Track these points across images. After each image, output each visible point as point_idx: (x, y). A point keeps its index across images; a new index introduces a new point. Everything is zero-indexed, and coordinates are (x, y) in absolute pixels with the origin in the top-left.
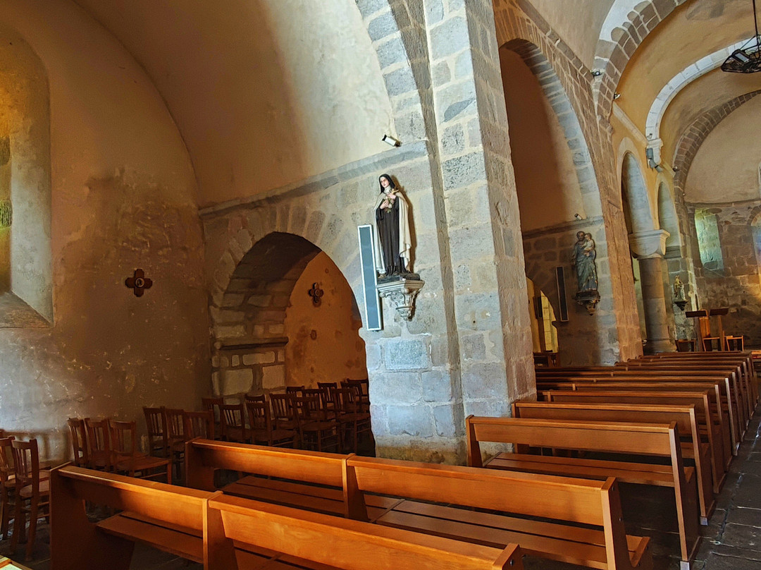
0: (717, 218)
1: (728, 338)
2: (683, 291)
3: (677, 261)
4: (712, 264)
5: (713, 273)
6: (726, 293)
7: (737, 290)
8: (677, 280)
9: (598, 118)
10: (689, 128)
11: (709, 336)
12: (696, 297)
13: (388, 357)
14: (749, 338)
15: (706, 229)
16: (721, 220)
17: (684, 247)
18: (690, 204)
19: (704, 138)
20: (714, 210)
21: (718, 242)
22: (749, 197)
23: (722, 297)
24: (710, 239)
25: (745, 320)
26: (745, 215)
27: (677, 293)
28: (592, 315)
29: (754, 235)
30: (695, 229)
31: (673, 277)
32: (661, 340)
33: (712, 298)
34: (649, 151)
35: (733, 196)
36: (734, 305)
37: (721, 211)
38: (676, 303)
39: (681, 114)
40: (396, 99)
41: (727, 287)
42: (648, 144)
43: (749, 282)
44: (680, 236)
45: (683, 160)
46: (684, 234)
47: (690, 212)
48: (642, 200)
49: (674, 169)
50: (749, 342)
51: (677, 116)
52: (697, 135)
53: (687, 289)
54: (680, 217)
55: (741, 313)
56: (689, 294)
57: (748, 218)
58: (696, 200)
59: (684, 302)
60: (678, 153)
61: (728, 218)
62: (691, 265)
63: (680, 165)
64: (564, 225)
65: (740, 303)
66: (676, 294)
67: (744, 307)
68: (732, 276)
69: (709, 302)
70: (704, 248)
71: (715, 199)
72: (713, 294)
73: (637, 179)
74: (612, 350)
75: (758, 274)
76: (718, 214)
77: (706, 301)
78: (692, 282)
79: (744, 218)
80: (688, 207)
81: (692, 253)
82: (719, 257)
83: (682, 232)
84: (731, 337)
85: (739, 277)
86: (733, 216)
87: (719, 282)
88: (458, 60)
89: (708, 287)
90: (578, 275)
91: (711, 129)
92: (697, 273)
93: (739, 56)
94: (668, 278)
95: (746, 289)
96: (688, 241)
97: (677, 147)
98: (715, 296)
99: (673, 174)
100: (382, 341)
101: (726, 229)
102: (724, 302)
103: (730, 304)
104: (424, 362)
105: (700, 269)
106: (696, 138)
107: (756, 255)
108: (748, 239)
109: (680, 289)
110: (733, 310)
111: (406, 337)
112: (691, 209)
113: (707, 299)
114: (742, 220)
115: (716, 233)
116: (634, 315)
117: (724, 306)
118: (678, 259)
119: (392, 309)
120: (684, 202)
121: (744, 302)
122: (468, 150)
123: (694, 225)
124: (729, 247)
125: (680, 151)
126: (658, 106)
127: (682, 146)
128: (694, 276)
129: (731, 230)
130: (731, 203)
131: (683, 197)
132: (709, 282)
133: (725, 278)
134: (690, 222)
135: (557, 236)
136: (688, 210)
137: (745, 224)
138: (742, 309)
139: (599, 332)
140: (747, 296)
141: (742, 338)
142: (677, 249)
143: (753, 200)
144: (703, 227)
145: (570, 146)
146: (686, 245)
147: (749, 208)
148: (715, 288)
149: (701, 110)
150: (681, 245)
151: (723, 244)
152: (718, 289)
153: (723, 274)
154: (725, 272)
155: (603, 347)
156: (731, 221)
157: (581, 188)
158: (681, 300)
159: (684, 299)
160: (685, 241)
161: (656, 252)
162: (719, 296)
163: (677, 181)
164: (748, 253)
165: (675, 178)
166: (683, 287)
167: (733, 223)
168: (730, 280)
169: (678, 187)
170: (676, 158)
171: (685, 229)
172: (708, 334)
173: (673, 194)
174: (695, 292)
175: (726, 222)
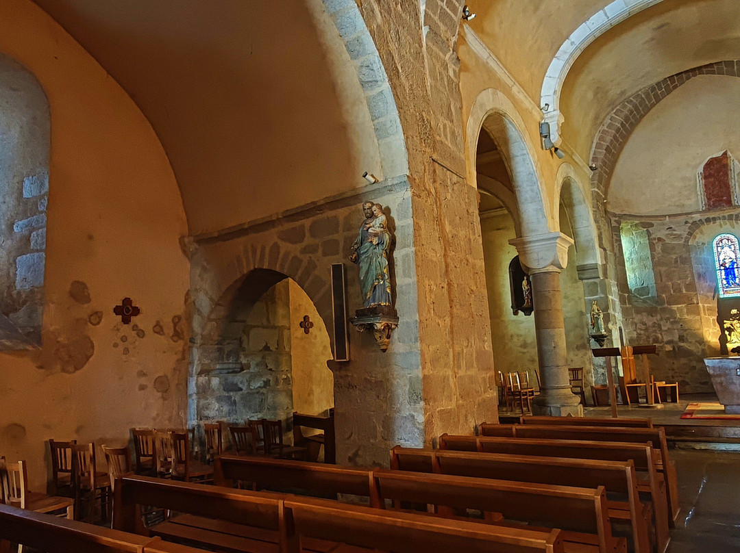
0: (649, 234)
1: (659, 384)
2: (601, 322)
3: (595, 283)
4: (643, 290)
5: (644, 301)
6: (660, 326)
7: (672, 323)
8: (595, 307)
9: (425, 30)
10: (609, 117)
11: (635, 382)
12: (620, 330)
14: (688, 384)
15: (636, 247)
16: (653, 236)
17: (605, 268)
18: (615, 215)
19: (629, 133)
20: (645, 224)
21: (649, 263)
22: (687, 210)
23: (655, 331)
24: (640, 259)
25: (683, 361)
26: (683, 231)
27: (595, 324)
28: (384, 351)
29: (693, 255)
30: (620, 246)
31: (591, 303)
32: (558, 388)
33: (642, 332)
34: (544, 127)
35: (667, 207)
36: (669, 342)
37: (652, 225)
38: (593, 337)
39: (596, 94)
41: (661, 319)
42: (542, 118)
43: (688, 313)
44: (598, 251)
45: (602, 157)
46: (605, 250)
47: (614, 224)
48: (532, 190)
49: (591, 167)
50: (688, 389)
51: (590, 95)
52: (619, 125)
53: (607, 319)
54: (599, 228)
55: (678, 352)
56: (610, 326)
57: (685, 235)
58: (622, 211)
59: (603, 336)
60: (596, 148)
61: (662, 234)
62: (615, 289)
63: (600, 163)
64: (349, 194)
65: (676, 338)
66: (593, 325)
67: (682, 344)
68: (666, 305)
69: (637, 337)
70: (634, 270)
71: (645, 211)
72: (643, 327)
73: (524, 160)
74: (413, 416)
75: (698, 303)
76: (649, 229)
77: (635, 335)
78: (614, 310)
79: (681, 235)
80: (613, 219)
81: (617, 274)
82: (651, 282)
83: (601, 246)
84: (663, 384)
85: (675, 307)
86: (667, 232)
87: (651, 312)
89: (637, 318)
90: (359, 278)
91: (638, 121)
92: (622, 300)
94: (583, 305)
95: (685, 322)
96: (611, 259)
97: (595, 141)
98: (646, 330)
99: (590, 173)
101: (659, 248)
102: (658, 338)
103: (665, 340)
105: (626, 295)
106: (618, 130)
107: (696, 281)
108: (685, 261)
109: (597, 319)
110: (669, 348)
112: (615, 221)
113: (635, 333)
114: (679, 237)
115: (648, 252)
116: (481, 354)
117: (657, 342)
118: (596, 280)
120: (606, 212)
121: (681, 338)
123: (620, 241)
124: (663, 269)
125: (598, 146)
127: (601, 139)
128: (617, 303)
129: (666, 249)
130: (665, 216)
131: (604, 204)
132: (638, 311)
133: (659, 307)
134: (615, 237)
135: (342, 213)
136: (612, 223)
137: (682, 242)
138: (679, 347)
139: (395, 382)
140: (686, 330)
141: (677, 385)
142: (595, 267)
143: (691, 213)
144: (630, 244)
145: (350, 51)
146: (607, 262)
147: (686, 222)
148: (645, 319)
149: (623, 93)
150: (600, 263)
151: (656, 265)
152: (650, 321)
153: (657, 302)
154: (658, 300)
155: (399, 411)
156: (664, 238)
157: (376, 130)
158: (599, 334)
159: (603, 332)
160: (606, 258)
161: (552, 264)
162: (651, 330)
163: (596, 182)
164: (687, 278)
165: (592, 179)
166: (602, 316)
167: (667, 241)
168: (663, 310)
169: (596, 190)
170: (594, 154)
171: (606, 244)
172: (633, 379)
173: (590, 198)
174: (619, 324)
175: (659, 239)
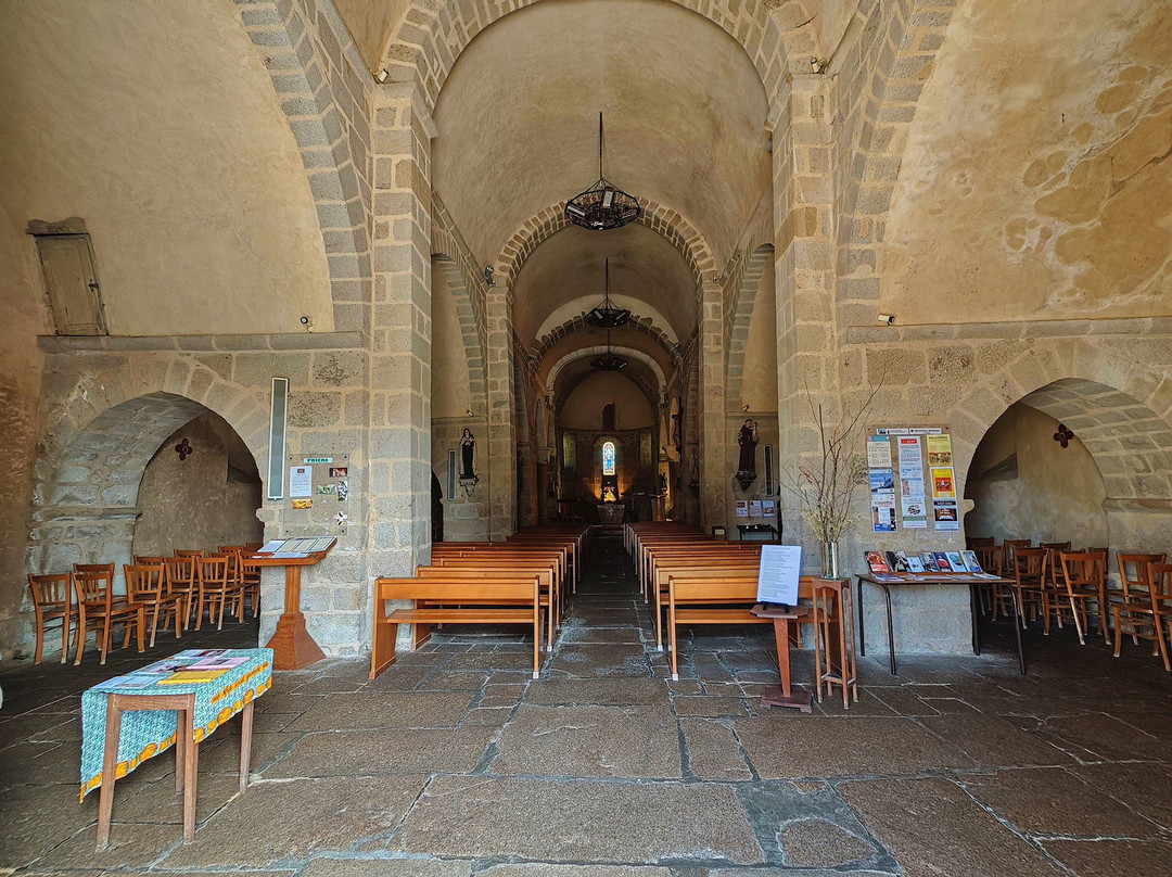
0: (576, 439)
4: (570, 468)
6: (576, 488)
13: (456, 513)
15: (569, 445)
16: (578, 440)
17: (557, 457)
18: (562, 428)
19: (574, 388)
20: (574, 434)
21: (574, 454)
22: (594, 428)
23: (574, 491)
24: (570, 452)
26: (591, 439)
34: (547, 397)
36: (579, 497)
40: (474, 394)
41: (577, 484)
42: (547, 393)
43: (589, 482)
45: (562, 402)
46: (558, 448)
47: (561, 433)
49: (557, 408)
56: (557, 488)
57: (592, 442)
58: (565, 425)
62: (560, 468)
63: (560, 405)
65: (583, 495)
67: (585, 498)
68: (580, 478)
70: (567, 457)
71: (575, 427)
75: (594, 477)
76: (577, 436)
77: (565, 492)
82: (574, 464)
85: (583, 479)
86: (584, 439)
88: (503, 382)
89: (567, 484)
91: (579, 384)
93: (596, 312)
95: (587, 487)
96: (559, 452)
97: (560, 395)
98: (570, 490)
99: (556, 411)
100: (453, 505)
101: (580, 447)
102: (575, 494)
103: (577, 496)
104: (476, 515)
106: (570, 387)
110: (579, 500)
111: (467, 504)
114: (589, 442)
115: (574, 449)
119: (459, 491)
120: (559, 428)
122: (503, 423)
124: (580, 458)
126: (555, 370)
129: (583, 448)
130: (584, 430)
131: (559, 424)
136: (561, 431)
137: (590, 445)
140: (587, 491)
143: (596, 430)
144: (566, 444)
147: (593, 435)
148: (570, 484)
149: (575, 373)
150: (555, 455)
151: (577, 455)
153: (576, 476)
156: (583, 442)
163: (558, 414)
164: (591, 464)
167: (584, 444)
168: (579, 480)
169: (557, 418)
171: (558, 445)
175: (580, 442)
